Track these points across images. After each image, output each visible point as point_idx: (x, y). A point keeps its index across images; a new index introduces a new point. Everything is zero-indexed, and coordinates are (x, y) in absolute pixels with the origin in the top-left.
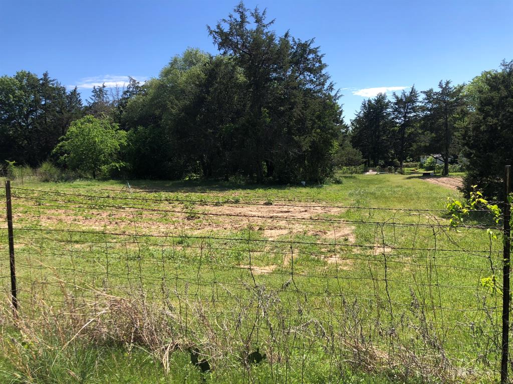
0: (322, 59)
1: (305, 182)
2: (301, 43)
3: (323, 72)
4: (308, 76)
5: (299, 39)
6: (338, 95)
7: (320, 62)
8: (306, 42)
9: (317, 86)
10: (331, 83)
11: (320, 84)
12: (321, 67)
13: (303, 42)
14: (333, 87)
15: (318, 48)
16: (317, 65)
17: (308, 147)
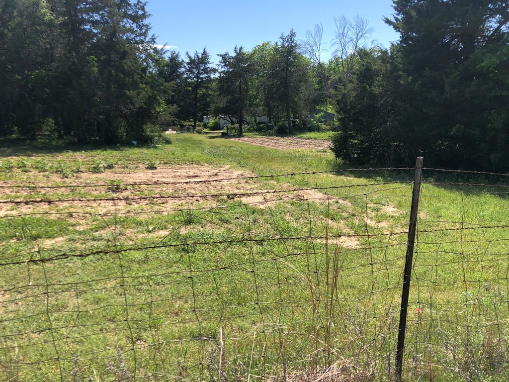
0: (145, 7)
1: (136, 142)
3: (146, 21)
4: (128, 23)
6: (165, 50)
7: (143, 9)
9: (137, 36)
10: (153, 36)
11: (140, 35)
12: (144, 16)
14: (155, 40)
16: (140, 12)
17: (143, 104)
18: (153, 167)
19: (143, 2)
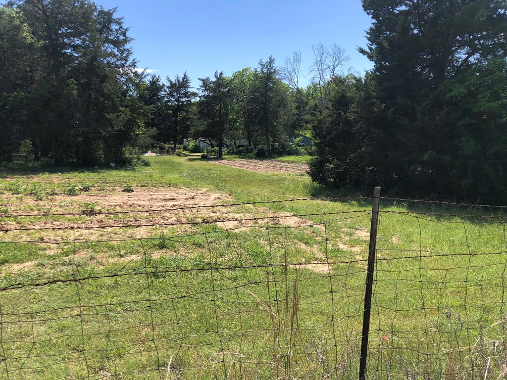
0: (127, 32)
1: (114, 164)
2: (103, 11)
3: (127, 46)
4: (110, 48)
5: (101, 6)
6: (145, 74)
7: (124, 34)
8: (109, 10)
9: (118, 60)
10: (134, 60)
11: (121, 59)
12: (125, 41)
13: (106, 10)
14: (135, 64)
15: (121, 19)
16: (122, 38)
17: (122, 127)
18: (130, 190)
19: (125, 28)
